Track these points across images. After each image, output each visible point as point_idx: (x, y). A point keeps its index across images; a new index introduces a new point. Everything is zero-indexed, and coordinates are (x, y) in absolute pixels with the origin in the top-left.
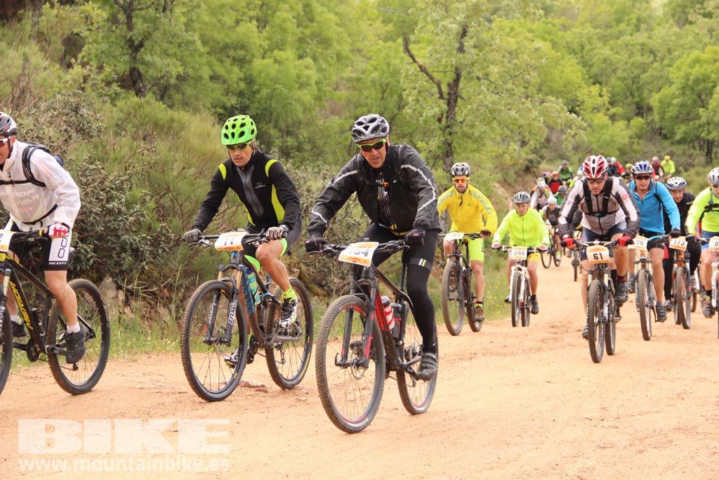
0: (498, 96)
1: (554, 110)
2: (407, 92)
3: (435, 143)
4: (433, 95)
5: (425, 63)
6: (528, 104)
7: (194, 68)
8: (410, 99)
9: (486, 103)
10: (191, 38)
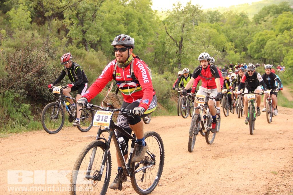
0: (194, 45)
1: (211, 49)
2: (167, 44)
3: (175, 60)
4: (174, 45)
5: (172, 36)
6: (203, 48)
7: (104, 39)
8: (168, 46)
9: (190, 47)
10: (101, 29)
